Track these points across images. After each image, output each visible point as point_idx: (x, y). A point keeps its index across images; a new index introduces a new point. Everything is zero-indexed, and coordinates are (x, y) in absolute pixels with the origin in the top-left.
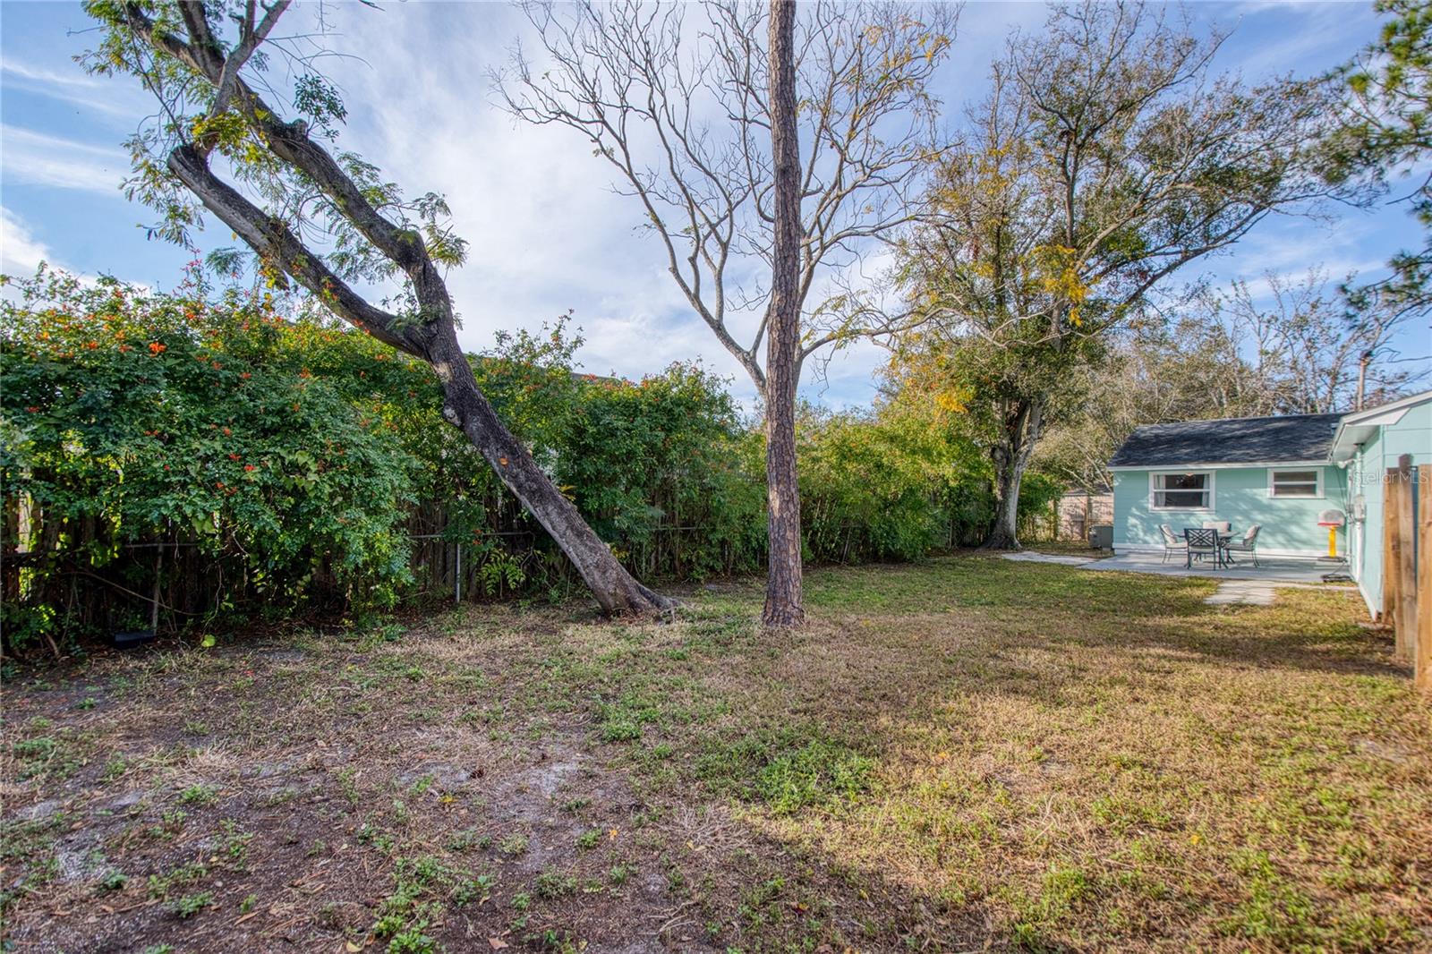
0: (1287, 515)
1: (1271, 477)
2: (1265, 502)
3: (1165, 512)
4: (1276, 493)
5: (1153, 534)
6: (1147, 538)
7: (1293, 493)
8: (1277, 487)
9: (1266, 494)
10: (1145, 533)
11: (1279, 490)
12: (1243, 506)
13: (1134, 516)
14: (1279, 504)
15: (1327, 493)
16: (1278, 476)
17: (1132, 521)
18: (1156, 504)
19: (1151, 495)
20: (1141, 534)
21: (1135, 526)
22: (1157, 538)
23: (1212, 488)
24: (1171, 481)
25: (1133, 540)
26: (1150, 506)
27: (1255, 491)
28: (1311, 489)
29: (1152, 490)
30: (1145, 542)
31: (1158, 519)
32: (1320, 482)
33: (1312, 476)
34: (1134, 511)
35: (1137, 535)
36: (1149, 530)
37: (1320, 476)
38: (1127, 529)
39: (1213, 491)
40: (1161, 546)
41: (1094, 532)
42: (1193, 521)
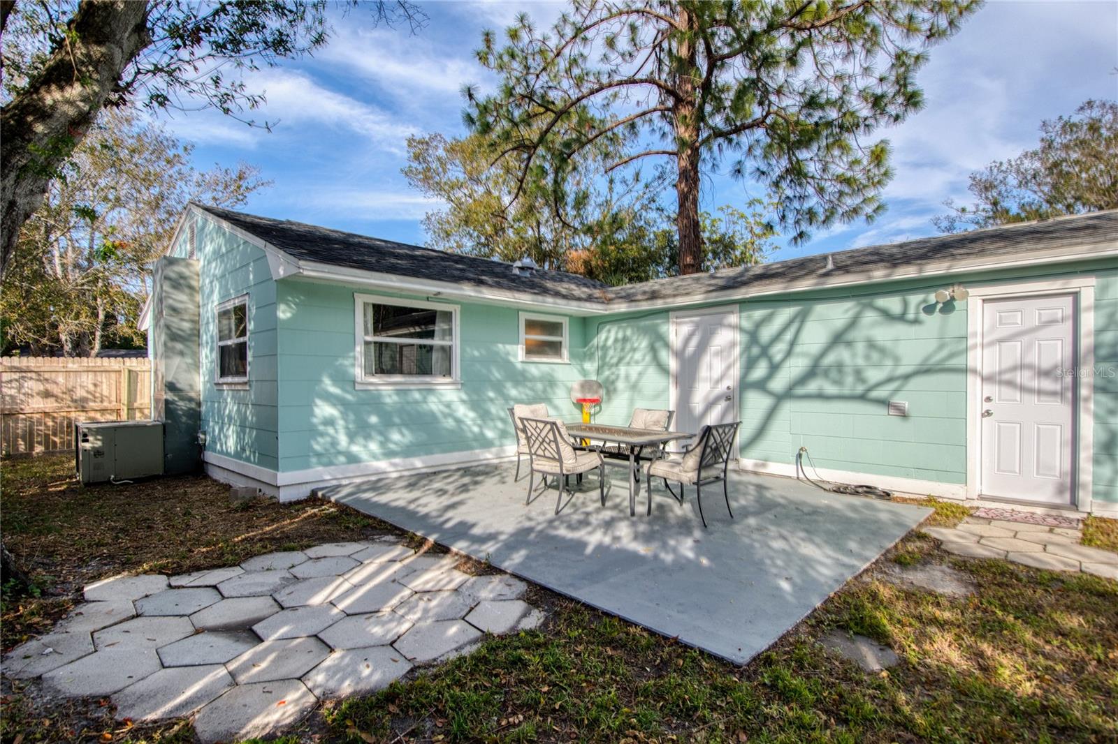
1: (522, 326)
2: (518, 367)
3: (387, 387)
4: (529, 353)
5: (368, 437)
6: (355, 449)
7: (544, 353)
8: (528, 343)
9: (517, 353)
10: (352, 437)
11: (535, 349)
12: (497, 375)
13: (327, 397)
14: (534, 371)
15: (573, 356)
16: (529, 324)
17: (324, 410)
18: (368, 370)
19: (359, 349)
20: (343, 440)
21: (330, 422)
22: (374, 446)
23: (455, 338)
24: (386, 317)
25: (330, 455)
26: (358, 372)
27: (509, 347)
28: (555, 348)
29: (358, 336)
30: (353, 459)
31: (373, 402)
32: (565, 338)
33: (558, 327)
34: (328, 383)
35: (334, 443)
36: (360, 430)
37: (566, 330)
38: (313, 432)
39: (456, 342)
40: (383, 465)
41: (93, 443)
42: (433, 405)
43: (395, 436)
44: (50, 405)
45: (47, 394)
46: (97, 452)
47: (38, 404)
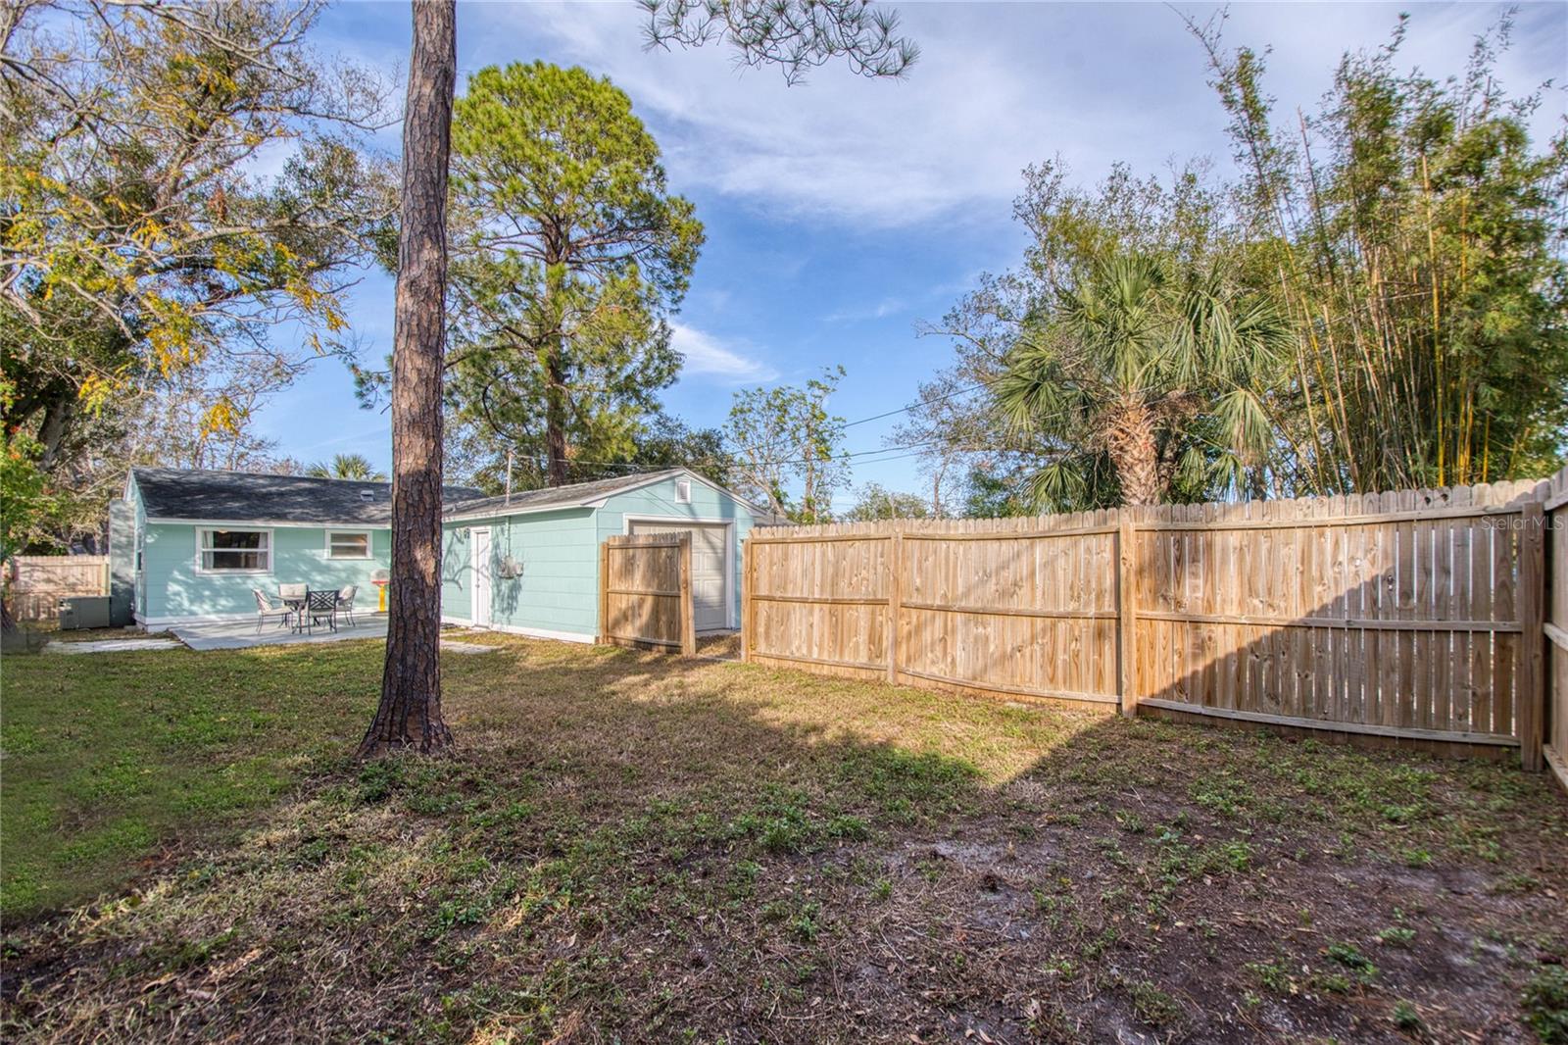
0: (343, 575)
1: (328, 538)
2: (324, 562)
3: (218, 576)
4: (333, 554)
5: (203, 602)
6: (195, 608)
7: (348, 553)
8: (333, 547)
9: (324, 555)
10: (192, 602)
11: (336, 550)
12: (303, 568)
13: (177, 581)
14: (338, 565)
15: (375, 554)
16: (335, 537)
17: (173, 588)
18: (204, 567)
19: (198, 556)
20: (186, 604)
21: (178, 594)
22: (207, 607)
23: (270, 548)
24: (220, 539)
25: (178, 611)
26: (198, 569)
27: (314, 551)
28: (362, 551)
29: (200, 549)
30: (192, 613)
31: (207, 583)
32: (369, 544)
33: (363, 537)
34: (176, 574)
35: (180, 605)
36: (198, 598)
37: (370, 539)
38: (168, 599)
39: (271, 551)
40: (213, 617)
41: (66, 607)
42: (250, 584)
43: (223, 602)
44: (50, 588)
45: (49, 581)
46: (69, 613)
47: (43, 587)
